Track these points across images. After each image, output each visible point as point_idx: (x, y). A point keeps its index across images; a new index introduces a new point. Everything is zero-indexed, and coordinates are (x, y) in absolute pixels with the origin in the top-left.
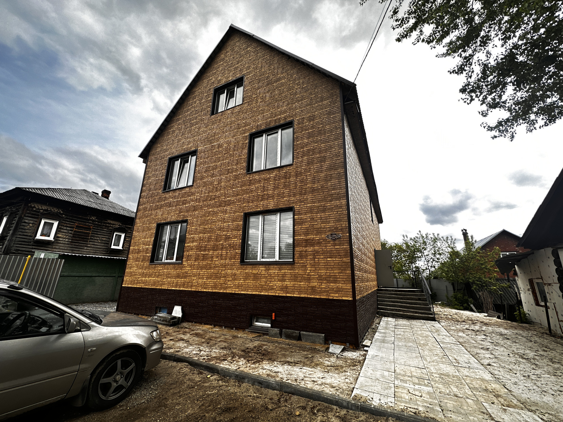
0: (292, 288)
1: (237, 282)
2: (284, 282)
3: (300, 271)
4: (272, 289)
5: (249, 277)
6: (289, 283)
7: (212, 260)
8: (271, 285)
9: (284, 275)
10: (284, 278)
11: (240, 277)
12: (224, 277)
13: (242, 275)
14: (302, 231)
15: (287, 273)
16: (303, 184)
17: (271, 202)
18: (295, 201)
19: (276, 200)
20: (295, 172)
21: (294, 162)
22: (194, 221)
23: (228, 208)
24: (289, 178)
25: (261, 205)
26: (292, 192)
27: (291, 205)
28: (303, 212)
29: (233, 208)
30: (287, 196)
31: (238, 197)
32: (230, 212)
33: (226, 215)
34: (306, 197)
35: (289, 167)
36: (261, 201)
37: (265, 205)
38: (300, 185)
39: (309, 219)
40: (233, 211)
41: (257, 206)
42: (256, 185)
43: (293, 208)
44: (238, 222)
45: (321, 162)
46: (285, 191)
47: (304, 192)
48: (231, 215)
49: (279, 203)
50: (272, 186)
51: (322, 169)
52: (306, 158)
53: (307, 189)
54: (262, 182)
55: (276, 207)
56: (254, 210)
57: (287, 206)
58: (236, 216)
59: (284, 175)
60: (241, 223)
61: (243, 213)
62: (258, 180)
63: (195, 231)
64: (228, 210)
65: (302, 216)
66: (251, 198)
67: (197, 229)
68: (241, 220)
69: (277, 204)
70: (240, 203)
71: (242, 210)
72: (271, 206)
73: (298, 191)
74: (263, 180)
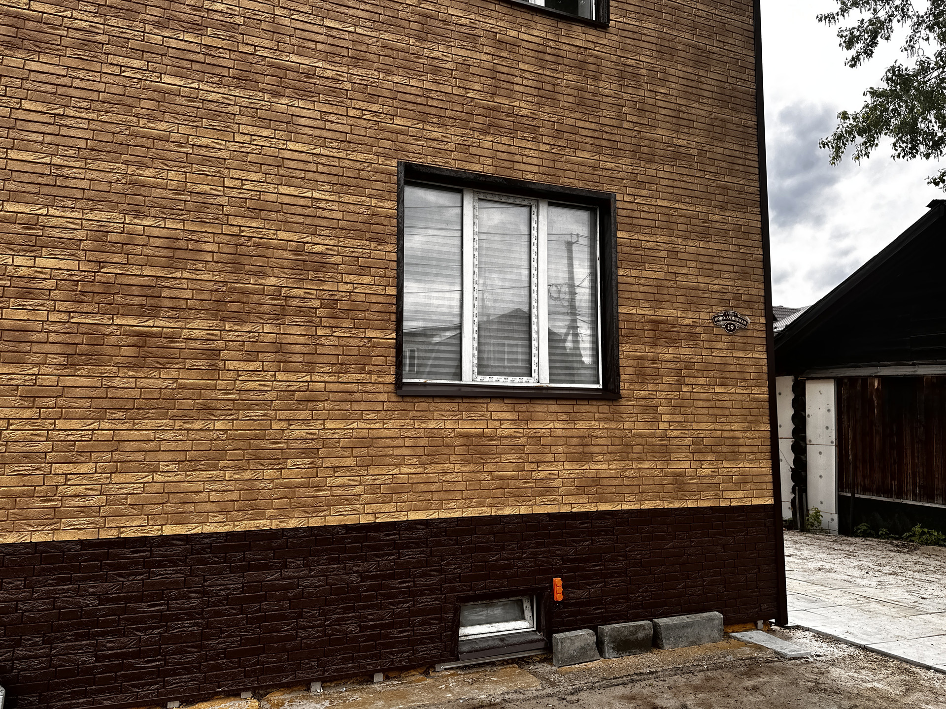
0: (617, 482)
1: (383, 475)
2: (588, 462)
3: (640, 425)
4: (548, 490)
5: (446, 450)
6: (605, 466)
7: (213, 369)
8: (542, 475)
9: (586, 440)
10: (587, 449)
11: (398, 452)
12: (306, 453)
13: (408, 442)
14: (642, 289)
15: (596, 433)
16: (645, 121)
17: (527, 152)
18: (619, 175)
19: (548, 147)
20: (617, 64)
21: (609, 20)
22: (21, 115)
23: (305, 113)
24: (595, 79)
25: (487, 153)
26: (605, 136)
27: (605, 188)
28: (646, 223)
29: (332, 118)
30: (589, 147)
31: (362, 72)
32: (317, 132)
33: (291, 146)
34: (652, 172)
35: (593, 32)
36: (485, 132)
37: (504, 156)
38: (635, 119)
39: (663, 254)
40: (338, 136)
41: (464, 147)
42: (455, 51)
43: (612, 200)
44: (374, 202)
45: (697, 64)
46: (580, 124)
47: (646, 150)
48: (324, 152)
49: (559, 165)
50: (530, 83)
51: (699, 92)
52: (651, 26)
53: (657, 145)
54: (486, 49)
55: (550, 179)
56: (452, 162)
57: (590, 186)
58: (358, 165)
59: (574, 56)
60: (390, 205)
61: (394, 163)
62: (463, 29)
63: (42, 180)
64: (303, 121)
65: (641, 238)
66: (435, 103)
67: (66, 172)
68: (385, 194)
69: (551, 164)
70: (375, 108)
71: (387, 144)
72: (528, 168)
73: (628, 140)
74: (491, 43)
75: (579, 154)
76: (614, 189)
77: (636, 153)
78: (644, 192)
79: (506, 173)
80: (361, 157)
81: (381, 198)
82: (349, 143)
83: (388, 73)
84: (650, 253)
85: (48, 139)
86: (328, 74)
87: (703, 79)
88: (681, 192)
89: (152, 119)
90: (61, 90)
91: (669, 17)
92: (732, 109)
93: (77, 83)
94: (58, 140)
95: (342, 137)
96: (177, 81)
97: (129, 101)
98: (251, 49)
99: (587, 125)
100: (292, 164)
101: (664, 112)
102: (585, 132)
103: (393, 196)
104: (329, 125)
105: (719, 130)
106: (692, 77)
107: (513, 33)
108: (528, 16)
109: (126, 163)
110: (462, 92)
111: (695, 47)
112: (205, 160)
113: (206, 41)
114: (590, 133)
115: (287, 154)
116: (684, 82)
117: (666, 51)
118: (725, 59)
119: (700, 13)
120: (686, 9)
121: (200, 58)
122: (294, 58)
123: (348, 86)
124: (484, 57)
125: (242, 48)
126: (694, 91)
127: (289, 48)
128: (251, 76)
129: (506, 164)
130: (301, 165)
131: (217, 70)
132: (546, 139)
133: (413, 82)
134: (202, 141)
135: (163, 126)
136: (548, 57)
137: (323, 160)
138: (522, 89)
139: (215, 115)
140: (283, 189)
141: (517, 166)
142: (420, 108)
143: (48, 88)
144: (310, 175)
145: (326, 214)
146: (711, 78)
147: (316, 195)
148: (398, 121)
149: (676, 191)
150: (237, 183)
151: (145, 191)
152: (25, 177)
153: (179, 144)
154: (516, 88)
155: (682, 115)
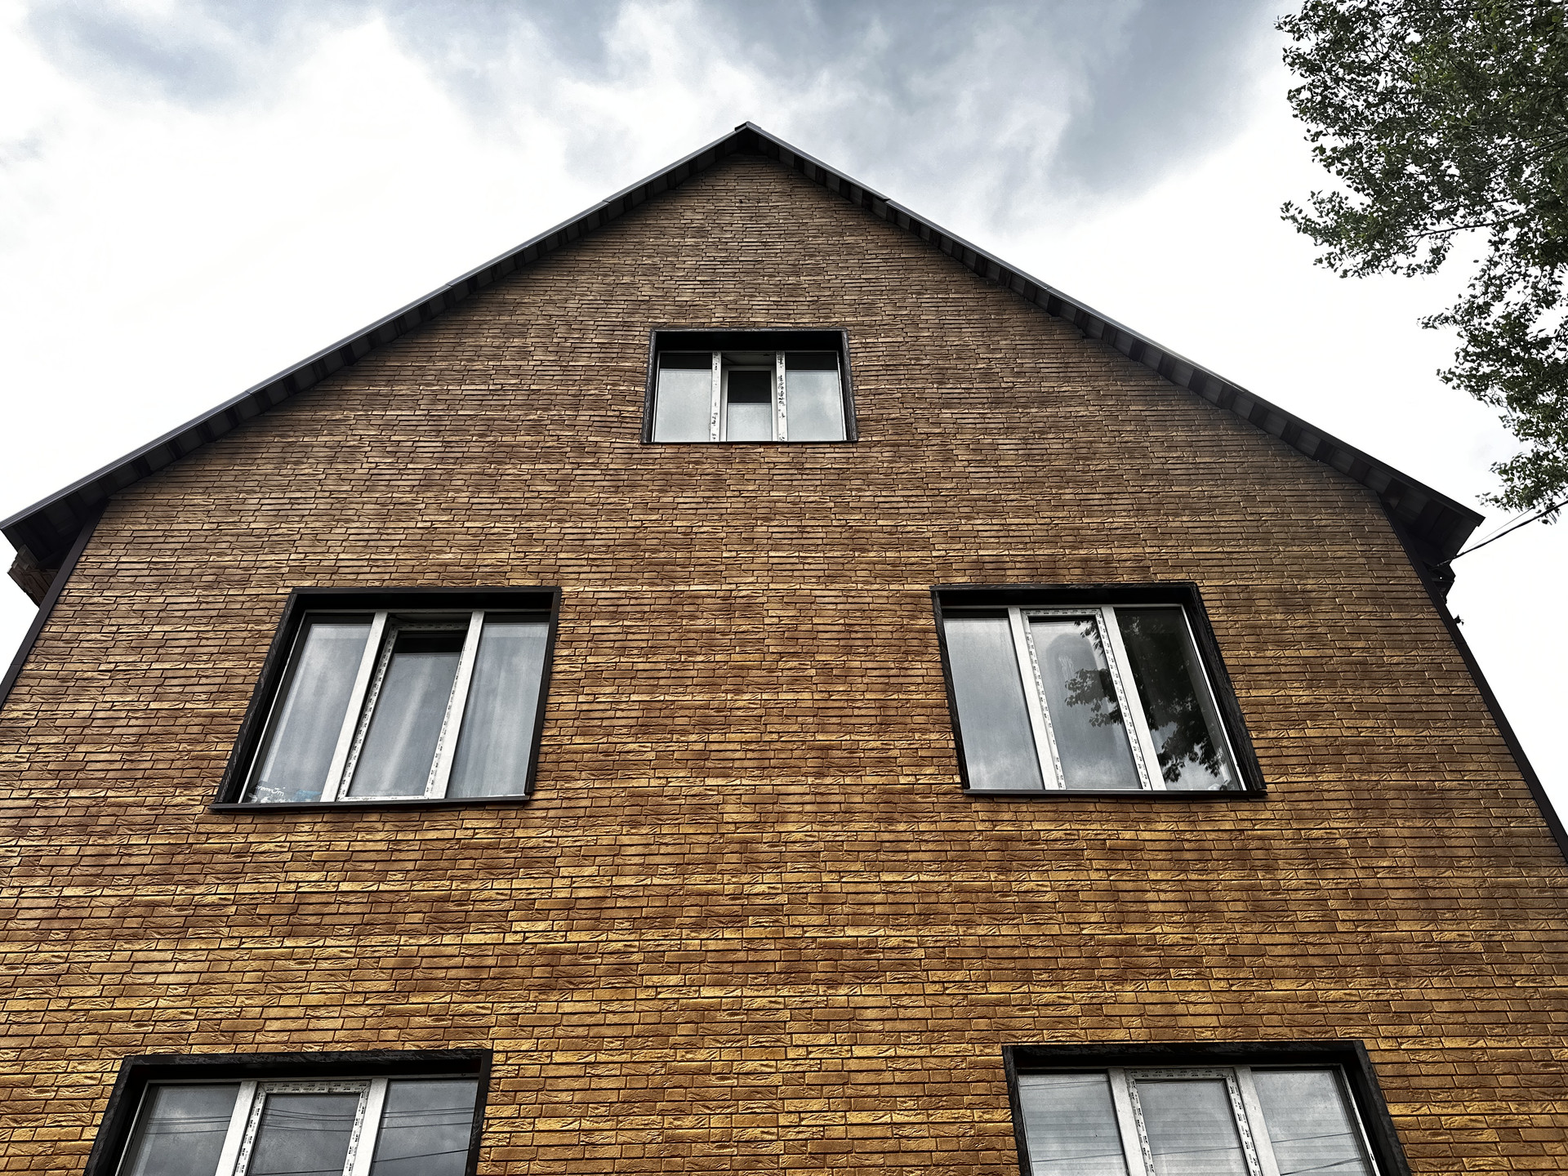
16: (1372, 915)
17: (1193, 998)
18: (1358, 1008)
19: (1223, 984)
20: (1296, 841)
21: (1264, 785)
22: (552, 1071)
23: (871, 1001)
24: (1268, 869)
25: (1130, 1009)
26: (1311, 950)
27: (1340, 1033)
28: (1434, 1082)
29: (906, 1001)
30: (1290, 972)
31: (935, 930)
32: (889, 1026)
33: (858, 1051)
34: (1414, 993)
35: (1246, 806)
36: (1120, 980)
37: (1158, 1009)
38: (1353, 915)
39: (1489, 1135)
40: (916, 1025)
41: (1093, 1008)
42: (1053, 876)
43: (1359, 1051)
44: (977, 1114)
45: (1427, 812)
46: (1265, 939)
47: (1389, 959)
48: (901, 1052)
49: (1249, 1008)
50: (1170, 896)
51: (1448, 852)
52: (1332, 777)
53: (1406, 948)
54: (1096, 864)
55: (1240, 1032)
56: (1082, 1035)
57: (1313, 1034)
58: (947, 1063)
59: (1228, 845)
60: (1000, 1117)
61: (997, 1050)
62: (1058, 846)
63: (569, 1154)
64: (869, 1014)
65: (1436, 1110)
66: (1040, 953)
67: (597, 1138)
68: (991, 1099)
69: (1237, 1010)
70: (958, 976)
71: (983, 1023)
72: (1201, 1021)
73: (1353, 950)
74: (1100, 854)
75: (1278, 984)
76: (1356, 1032)
77: (1373, 966)
78: (1412, 1030)
79: (1167, 1037)
80: (950, 1049)
81: (987, 1107)
82: (931, 1033)
83: (970, 924)
84: (1464, 1136)
85: (578, 1096)
86: (893, 942)
87: (1447, 832)
88: (1480, 1018)
89: (691, 1047)
90: (594, 1031)
91: (1356, 759)
92: (1519, 866)
93: (610, 1018)
94: (588, 1096)
95: (920, 1026)
96: (717, 992)
97: (665, 1029)
98: (799, 931)
99: (1277, 939)
100: (861, 1078)
101: (1399, 894)
102: (1278, 950)
103: (1004, 1101)
104: (902, 1013)
105: (1508, 903)
106: (1427, 833)
107: (1128, 835)
108: (1145, 808)
109: (662, 1113)
110: (1075, 929)
111: (1415, 789)
112: (753, 1093)
113: (748, 933)
114: (1286, 951)
115: (853, 1065)
116: (1417, 843)
117: (1368, 805)
118: (1472, 794)
119: (1404, 741)
120: (1381, 741)
121: (741, 956)
122: (850, 931)
123: (921, 953)
124: (1094, 875)
125: (789, 933)
126: (1439, 852)
127: (842, 919)
128: (802, 966)
129: (1165, 1021)
130: (872, 1078)
131: (761, 968)
132: (1217, 973)
133: (1004, 930)
134: (749, 1066)
135: (702, 1054)
136: (1188, 856)
137: (901, 1064)
138: (1160, 907)
139: (761, 1028)
140: (854, 1117)
141: (1183, 1022)
142: (1019, 964)
143: (581, 1031)
144: (886, 1090)
145: (913, 1145)
146: (1462, 827)
147: (897, 1118)
148: (993, 988)
149: (1470, 1018)
150: (794, 1118)
151: (682, 1149)
152: (551, 1153)
153: (723, 1076)
154: (1152, 907)
155: (1431, 893)
